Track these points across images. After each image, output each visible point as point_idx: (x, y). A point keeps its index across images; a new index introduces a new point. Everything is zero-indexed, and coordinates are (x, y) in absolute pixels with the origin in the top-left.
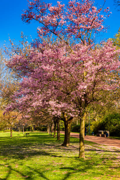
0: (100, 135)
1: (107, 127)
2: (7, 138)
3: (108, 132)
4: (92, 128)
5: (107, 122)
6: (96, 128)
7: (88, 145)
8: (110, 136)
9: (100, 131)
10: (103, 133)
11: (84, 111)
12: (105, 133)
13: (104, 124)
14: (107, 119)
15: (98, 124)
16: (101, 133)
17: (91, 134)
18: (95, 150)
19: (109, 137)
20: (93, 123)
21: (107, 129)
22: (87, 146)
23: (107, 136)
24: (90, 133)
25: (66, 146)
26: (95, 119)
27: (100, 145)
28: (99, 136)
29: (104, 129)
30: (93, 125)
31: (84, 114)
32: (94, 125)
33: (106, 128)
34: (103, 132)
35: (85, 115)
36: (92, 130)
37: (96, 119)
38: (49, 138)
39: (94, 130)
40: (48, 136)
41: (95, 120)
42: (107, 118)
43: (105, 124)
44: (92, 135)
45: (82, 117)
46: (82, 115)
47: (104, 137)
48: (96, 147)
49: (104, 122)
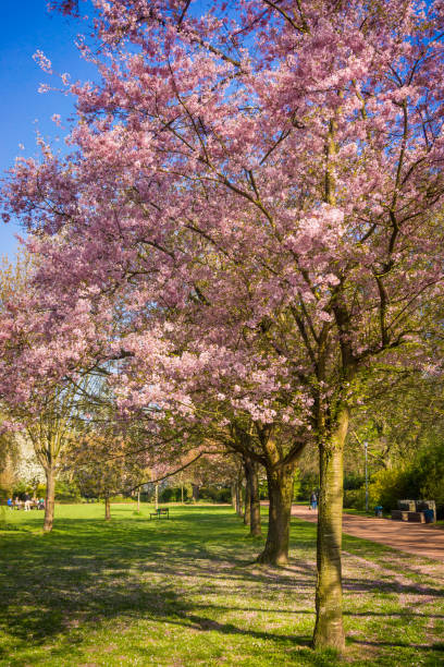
0: (405, 516)
1: (427, 487)
2: (93, 522)
3: (432, 506)
4: (374, 492)
5: (428, 473)
6: (388, 490)
7: (361, 560)
8: (438, 519)
9: (402, 502)
10: (413, 509)
11: (338, 403)
12: (421, 508)
13: (415, 478)
14: (425, 461)
15: (395, 477)
16: (406, 508)
17: (374, 513)
18: (396, 588)
19: (435, 521)
20: (380, 474)
21: (426, 496)
22: (361, 566)
23: (428, 520)
24: (370, 508)
25: (274, 565)
26: (384, 461)
27: (408, 556)
28: (399, 518)
29: (415, 496)
30: (378, 483)
31: (336, 418)
32: (382, 483)
33: (424, 491)
34: (412, 506)
35: (345, 422)
36: (376, 497)
37: (388, 463)
38: (229, 525)
39: (383, 497)
40: (230, 520)
41: (384, 466)
42: (425, 458)
43: (419, 479)
44: (376, 515)
45: (330, 435)
46: (328, 422)
47: (419, 520)
48: (396, 569)
49: (416, 472)
